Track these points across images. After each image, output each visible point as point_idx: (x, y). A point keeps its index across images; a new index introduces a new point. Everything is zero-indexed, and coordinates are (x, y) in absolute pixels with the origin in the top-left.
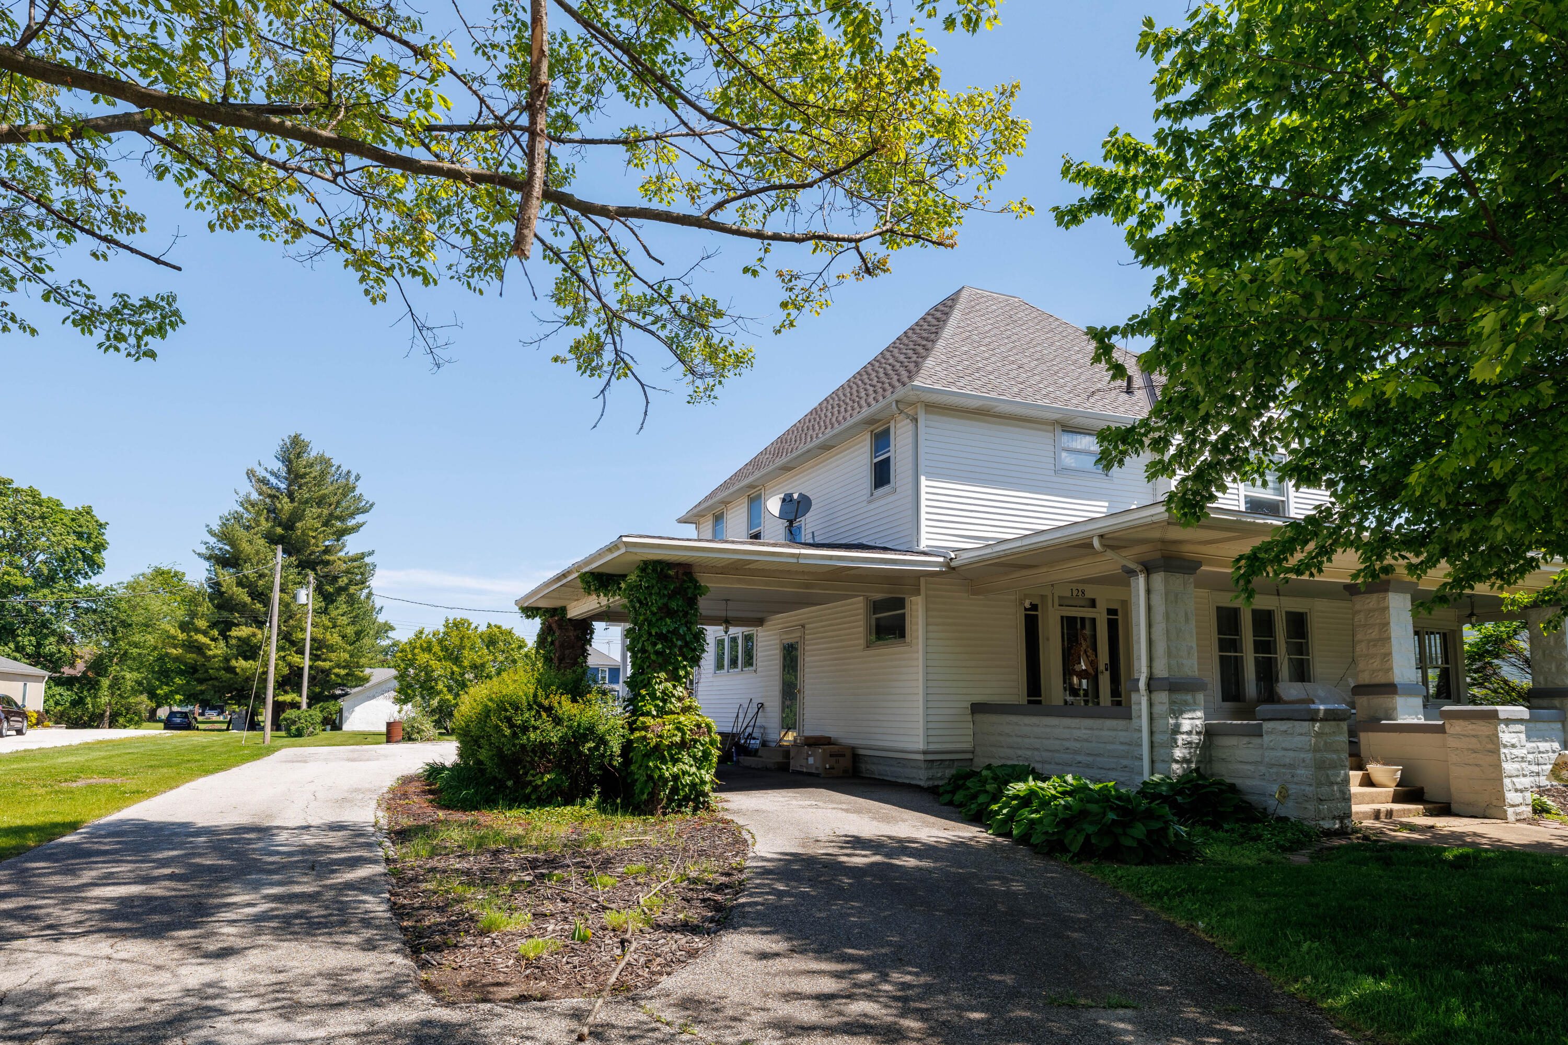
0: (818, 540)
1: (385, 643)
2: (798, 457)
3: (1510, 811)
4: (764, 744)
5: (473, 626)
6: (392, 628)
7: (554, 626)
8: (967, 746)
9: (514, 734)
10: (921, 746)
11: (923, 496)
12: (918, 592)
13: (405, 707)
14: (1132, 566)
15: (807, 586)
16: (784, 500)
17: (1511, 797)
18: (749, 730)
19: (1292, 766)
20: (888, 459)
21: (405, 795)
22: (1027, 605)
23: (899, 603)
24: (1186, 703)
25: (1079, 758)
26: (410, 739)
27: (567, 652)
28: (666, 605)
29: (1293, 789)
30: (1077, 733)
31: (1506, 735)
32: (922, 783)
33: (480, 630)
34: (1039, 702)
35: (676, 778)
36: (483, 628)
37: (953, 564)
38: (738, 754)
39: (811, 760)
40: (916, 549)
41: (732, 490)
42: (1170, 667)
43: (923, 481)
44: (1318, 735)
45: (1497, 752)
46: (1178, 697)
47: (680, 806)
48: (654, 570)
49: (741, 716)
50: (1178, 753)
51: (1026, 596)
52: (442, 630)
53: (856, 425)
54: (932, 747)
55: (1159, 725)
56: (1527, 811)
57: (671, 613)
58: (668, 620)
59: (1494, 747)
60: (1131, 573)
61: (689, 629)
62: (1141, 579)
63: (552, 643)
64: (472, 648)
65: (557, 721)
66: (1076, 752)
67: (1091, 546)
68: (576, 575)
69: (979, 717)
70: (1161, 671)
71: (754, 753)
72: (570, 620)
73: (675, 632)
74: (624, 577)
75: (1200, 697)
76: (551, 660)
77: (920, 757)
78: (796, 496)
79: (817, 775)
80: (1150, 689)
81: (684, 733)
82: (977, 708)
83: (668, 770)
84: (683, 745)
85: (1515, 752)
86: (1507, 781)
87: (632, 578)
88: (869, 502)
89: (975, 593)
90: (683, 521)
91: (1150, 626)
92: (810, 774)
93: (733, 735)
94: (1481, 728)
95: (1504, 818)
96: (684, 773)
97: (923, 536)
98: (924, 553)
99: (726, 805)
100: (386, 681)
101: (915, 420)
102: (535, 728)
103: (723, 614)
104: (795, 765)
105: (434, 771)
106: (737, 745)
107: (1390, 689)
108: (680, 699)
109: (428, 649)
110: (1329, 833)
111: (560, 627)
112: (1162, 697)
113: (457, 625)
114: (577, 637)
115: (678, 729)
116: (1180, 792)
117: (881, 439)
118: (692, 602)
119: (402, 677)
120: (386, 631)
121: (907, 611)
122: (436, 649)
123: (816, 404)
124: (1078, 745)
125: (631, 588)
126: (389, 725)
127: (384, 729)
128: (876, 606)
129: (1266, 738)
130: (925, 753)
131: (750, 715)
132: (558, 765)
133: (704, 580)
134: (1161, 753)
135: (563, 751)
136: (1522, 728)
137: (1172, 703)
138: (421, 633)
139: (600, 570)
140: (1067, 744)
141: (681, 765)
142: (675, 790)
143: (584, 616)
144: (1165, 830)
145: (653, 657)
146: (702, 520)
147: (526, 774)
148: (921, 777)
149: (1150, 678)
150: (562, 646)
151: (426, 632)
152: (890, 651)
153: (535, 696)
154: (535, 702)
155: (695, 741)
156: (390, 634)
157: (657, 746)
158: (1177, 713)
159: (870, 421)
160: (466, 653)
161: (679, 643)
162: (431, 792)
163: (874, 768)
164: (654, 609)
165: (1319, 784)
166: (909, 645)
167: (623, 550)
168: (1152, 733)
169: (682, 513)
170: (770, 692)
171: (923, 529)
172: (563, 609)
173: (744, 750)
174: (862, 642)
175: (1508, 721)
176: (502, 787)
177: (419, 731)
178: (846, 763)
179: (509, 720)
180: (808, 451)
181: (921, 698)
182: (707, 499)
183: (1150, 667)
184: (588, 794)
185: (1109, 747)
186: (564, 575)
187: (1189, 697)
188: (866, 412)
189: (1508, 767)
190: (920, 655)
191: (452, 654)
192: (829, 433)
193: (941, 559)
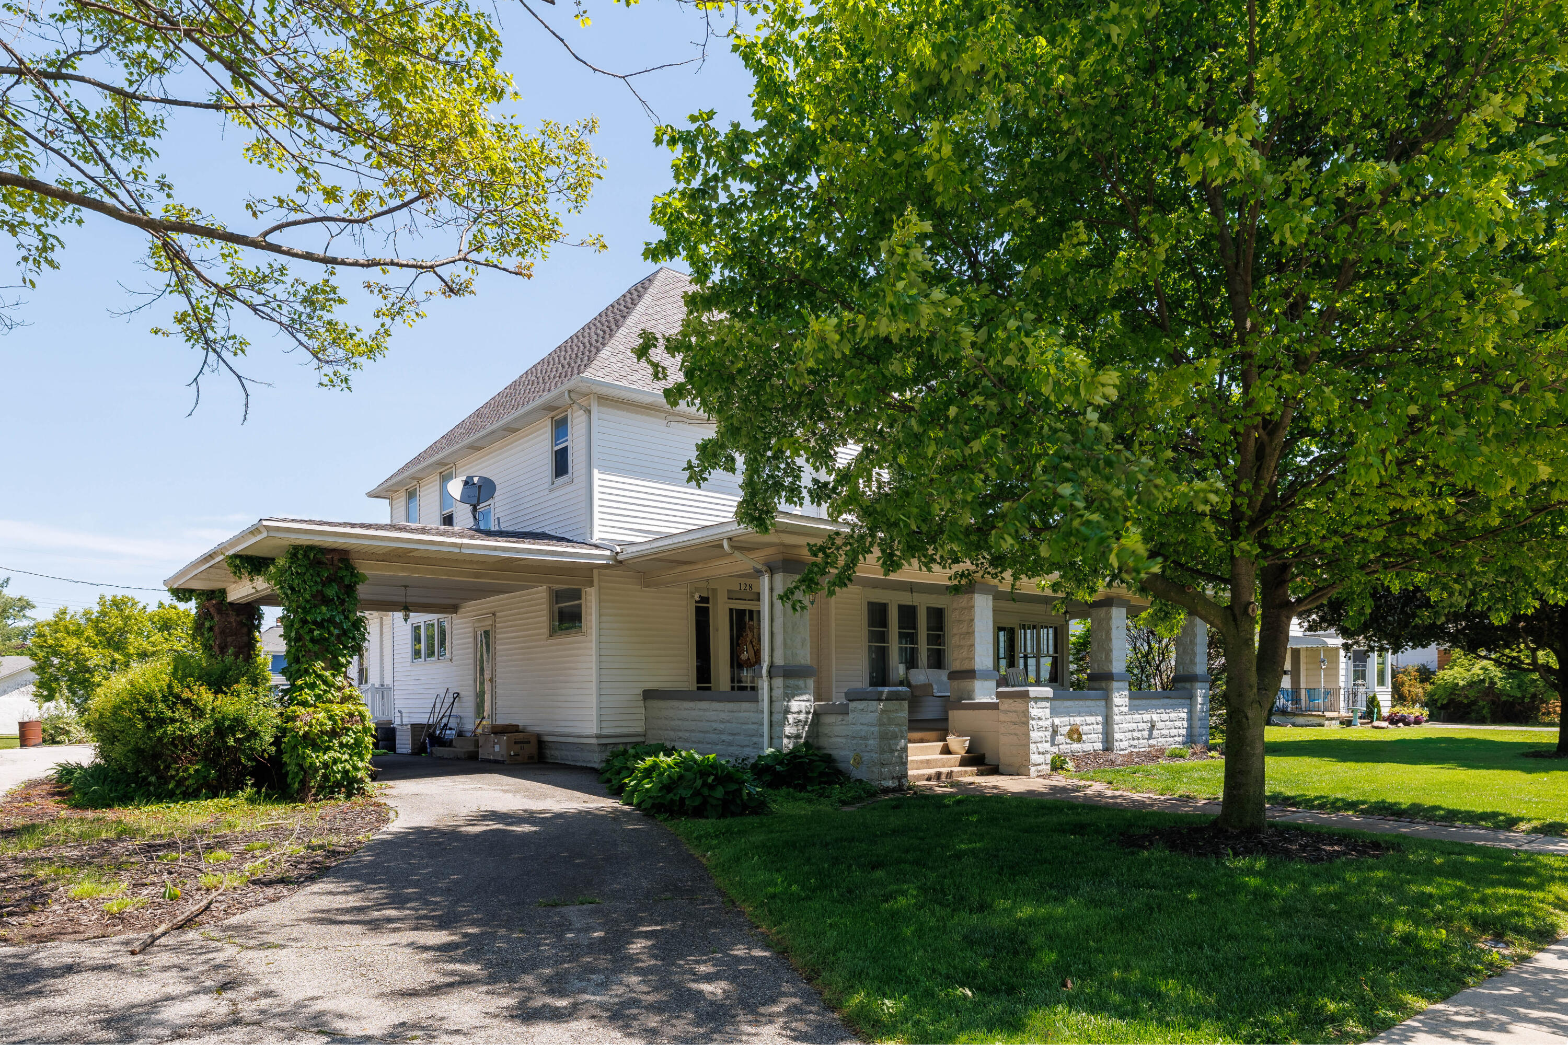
0: (505, 527)
1: (23, 624)
2: (483, 437)
3: (1033, 769)
4: (460, 734)
5: (140, 606)
6: (28, 605)
7: (212, 610)
8: (640, 730)
9: (150, 727)
10: (594, 731)
11: (596, 489)
12: (591, 584)
13: (47, 704)
14: (759, 567)
15: (477, 576)
16: (466, 483)
17: (1035, 758)
18: (445, 721)
19: (865, 738)
20: (566, 449)
21: (27, 798)
22: (697, 598)
23: (576, 594)
24: (798, 687)
25: (724, 737)
26: (54, 742)
27: (229, 639)
28: (321, 593)
29: (866, 757)
30: (723, 715)
31: (1035, 710)
32: (596, 766)
33: (149, 610)
34: (709, 688)
35: (325, 765)
36: (152, 608)
37: (619, 558)
38: (432, 745)
39: (497, 748)
40: (589, 541)
41: (420, 466)
42: (785, 658)
43: (596, 473)
44: (883, 711)
45: (1027, 724)
46: (792, 682)
47: (333, 792)
48: (306, 555)
49: (438, 706)
50: (789, 730)
51: (697, 589)
52: (96, 609)
53: (535, 410)
54: (605, 731)
55: (777, 706)
56: (1046, 769)
57: (326, 601)
58: (324, 609)
59: (1024, 719)
60: (758, 573)
61: (347, 618)
62: (766, 578)
63: (211, 629)
64: (140, 633)
65: (198, 713)
66: (721, 732)
67: (721, 546)
68: (221, 557)
69: (650, 703)
70: (779, 661)
71: (449, 743)
72: (231, 604)
73: (331, 620)
74: (272, 560)
75: (811, 683)
76: (211, 647)
77: (594, 741)
78: (476, 480)
79: (502, 762)
80: (770, 676)
81: (335, 722)
82: (649, 695)
83: (318, 759)
84: (334, 734)
85: (1041, 723)
86: (1032, 746)
87: (281, 562)
88: (551, 491)
89: (647, 585)
90: (373, 495)
91: (772, 620)
92: (496, 762)
93: (429, 726)
94: (1017, 705)
95: (1028, 775)
96: (335, 762)
97: (596, 528)
98: (597, 547)
99: (387, 791)
100: (21, 673)
101: (588, 412)
102: (173, 721)
103: (402, 599)
104: (483, 754)
105: (67, 772)
106: (432, 736)
107: (970, 674)
108: (339, 689)
109: (78, 633)
110: (886, 791)
111: (219, 611)
112: (779, 682)
113: (118, 604)
114: (241, 624)
115: (330, 718)
116: (781, 763)
117: (560, 427)
118: (350, 589)
119: (42, 667)
120: (22, 608)
121: (583, 601)
122: (90, 633)
123: (516, 377)
124: (722, 726)
125: (282, 572)
126: (22, 725)
127: (16, 731)
128: (557, 596)
129: (851, 715)
130: (598, 737)
131: (446, 705)
132: (205, 757)
133: (364, 568)
134: (776, 729)
135: (209, 744)
136: (1048, 704)
137: (786, 687)
138: (64, 613)
139: (249, 553)
140: (715, 725)
141: (332, 754)
142: (325, 777)
143: (249, 599)
144: (740, 790)
145: (310, 645)
146: (395, 495)
147: (168, 767)
148: (596, 760)
149: (771, 666)
150: (222, 632)
151: (71, 611)
152: (569, 640)
153: (170, 686)
154: (171, 693)
155: (348, 729)
156: (28, 612)
157: (306, 734)
158: (789, 696)
159: (549, 408)
160: (131, 637)
161: (336, 632)
162: (59, 794)
163: (557, 753)
164: (307, 596)
165: (882, 752)
166: (585, 634)
167: (265, 534)
168: (771, 713)
169: (373, 486)
170: (464, 683)
171: (596, 522)
172: (223, 592)
173: (438, 741)
174: (546, 631)
175: (1037, 699)
176: (144, 782)
177: (67, 733)
178: (532, 749)
179: (141, 712)
180: (493, 432)
181: (594, 685)
182: (400, 471)
183: (772, 656)
184: (240, 785)
185: (745, 727)
186: (211, 556)
187: (801, 683)
188: (546, 397)
189: (1034, 735)
190: (594, 645)
191: (111, 638)
192: (515, 414)
193: (608, 553)
